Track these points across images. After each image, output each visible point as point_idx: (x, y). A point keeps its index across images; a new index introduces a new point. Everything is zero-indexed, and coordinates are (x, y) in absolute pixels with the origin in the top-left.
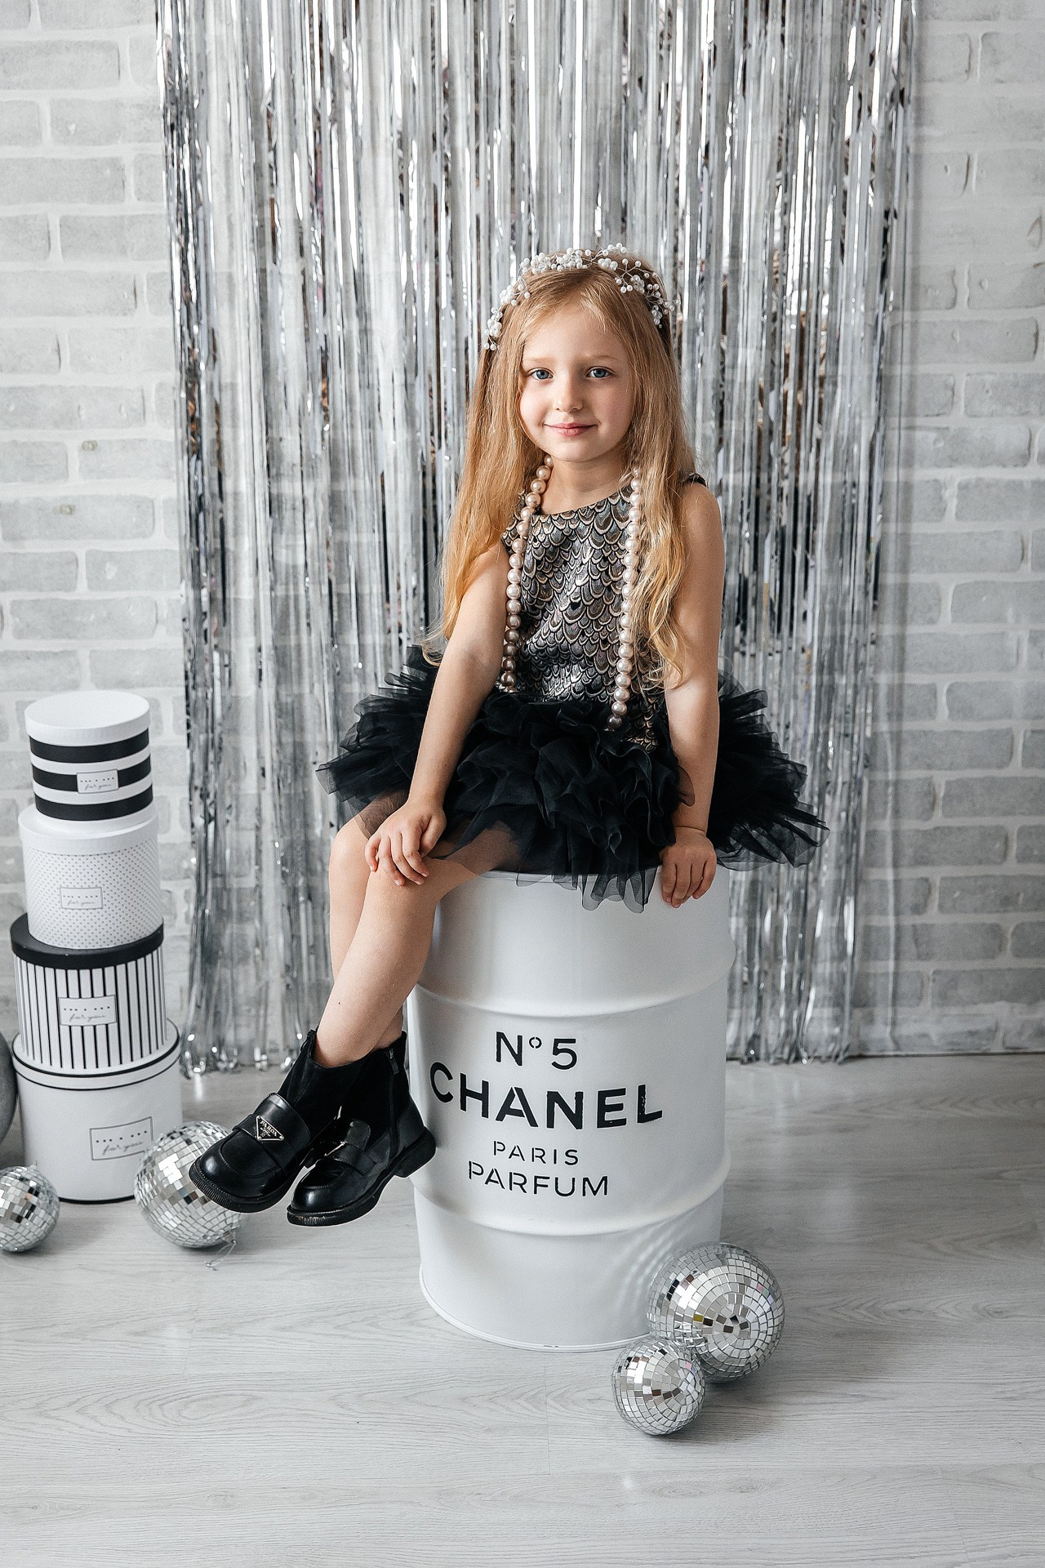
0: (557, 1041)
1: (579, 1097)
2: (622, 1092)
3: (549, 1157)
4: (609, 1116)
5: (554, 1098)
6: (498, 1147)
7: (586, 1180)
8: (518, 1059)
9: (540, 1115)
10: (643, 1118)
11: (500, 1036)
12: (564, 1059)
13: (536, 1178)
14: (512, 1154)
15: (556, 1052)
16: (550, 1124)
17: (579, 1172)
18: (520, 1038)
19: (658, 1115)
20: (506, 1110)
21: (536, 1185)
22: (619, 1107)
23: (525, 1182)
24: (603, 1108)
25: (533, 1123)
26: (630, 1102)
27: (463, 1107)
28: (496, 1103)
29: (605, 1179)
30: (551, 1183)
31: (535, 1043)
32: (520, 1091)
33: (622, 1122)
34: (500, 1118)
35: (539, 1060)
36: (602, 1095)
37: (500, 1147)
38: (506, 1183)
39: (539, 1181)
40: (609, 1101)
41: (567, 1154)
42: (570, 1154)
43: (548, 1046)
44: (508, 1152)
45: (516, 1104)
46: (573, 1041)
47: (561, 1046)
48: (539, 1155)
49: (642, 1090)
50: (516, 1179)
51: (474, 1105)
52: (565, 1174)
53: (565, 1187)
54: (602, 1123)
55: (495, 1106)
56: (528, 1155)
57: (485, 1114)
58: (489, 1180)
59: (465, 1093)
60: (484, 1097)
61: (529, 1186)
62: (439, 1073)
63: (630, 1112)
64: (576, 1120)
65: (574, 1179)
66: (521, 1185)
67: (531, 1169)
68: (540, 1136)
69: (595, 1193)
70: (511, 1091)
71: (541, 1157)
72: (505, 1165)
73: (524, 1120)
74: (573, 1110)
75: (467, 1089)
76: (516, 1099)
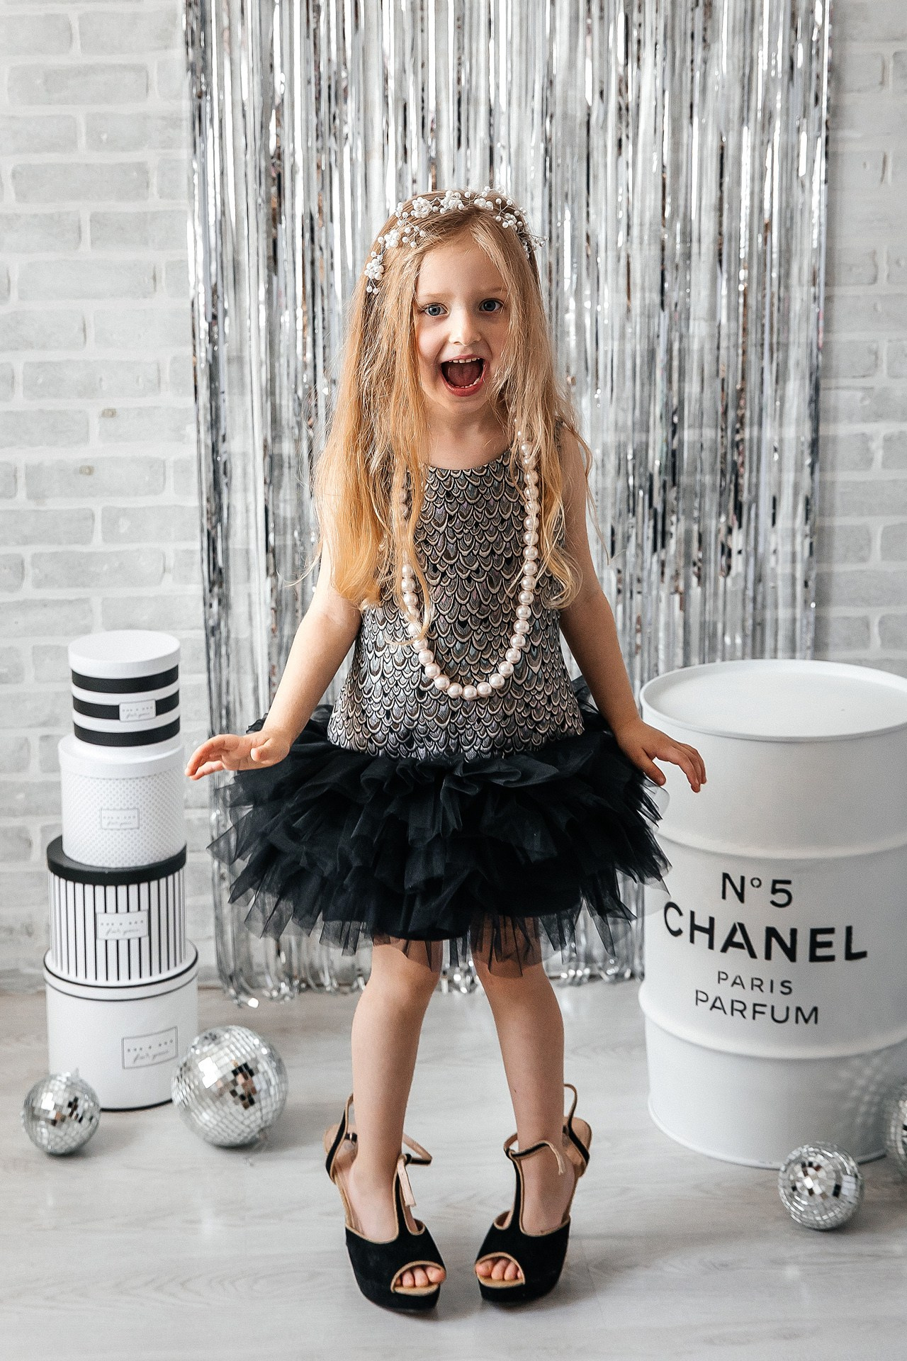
0: (775, 882)
1: (794, 932)
2: (831, 931)
3: (766, 987)
4: (820, 952)
5: (771, 933)
6: (722, 976)
7: (799, 1009)
8: (741, 897)
9: (759, 948)
10: (850, 956)
11: (726, 876)
12: (782, 898)
13: (755, 1005)
14: (734, 983)
15: (774, 891)
16: (768, 956)
17: (792, 1001)
18: (743, 879)
19: (863, 955)
20: (729, 943)
21: (755, 1012)
22: (829, 944)
23: (745, 1009)
24: (814, 945)
25: (753, 955)
26: (838, 939)
27: (692, 941)
28: (720, 937)
29: (815, 1009)
30: (768, 1010)
31: (755, 882)
32: (742, 926)
33: (831, 958)
34: (724, 950)
35: (759, 897)
36: (814, 932)
37: (723, 976)
38: (728, 1009)
39: (758, 1009)
40: (820, 938)
41: (782, 984)
42: (786, 984)
43: (767, 886)
44: (731, 980)
45: (738, 938)
46: (788, 882)
47: (778, 886)
48: (757, 984)
49: (849, 930)
50: (737, 1006)
51: (701, 938)
52: (780, 1002)
53: (780, 1015)
54: (814, 958)
55: (719, 941)
56: (747, 984)
57: (711, 946)
58: (713, 1006)
59: (694, 927)
60: (710, 931)
61: (749, 1013)
62: (672, 911)
63: (838, 950)
64: (791, 953)
65: (788, 1009)
66: (741, 1012)
67: (751, 997)
68: (759, 967)
69: (806, 1021)
70: (734, 926)
71: (759, 987)
72: (728, 993)
73: (745, 952)
74: (788, 943)
75: (696, 923)
76: (739, 933)
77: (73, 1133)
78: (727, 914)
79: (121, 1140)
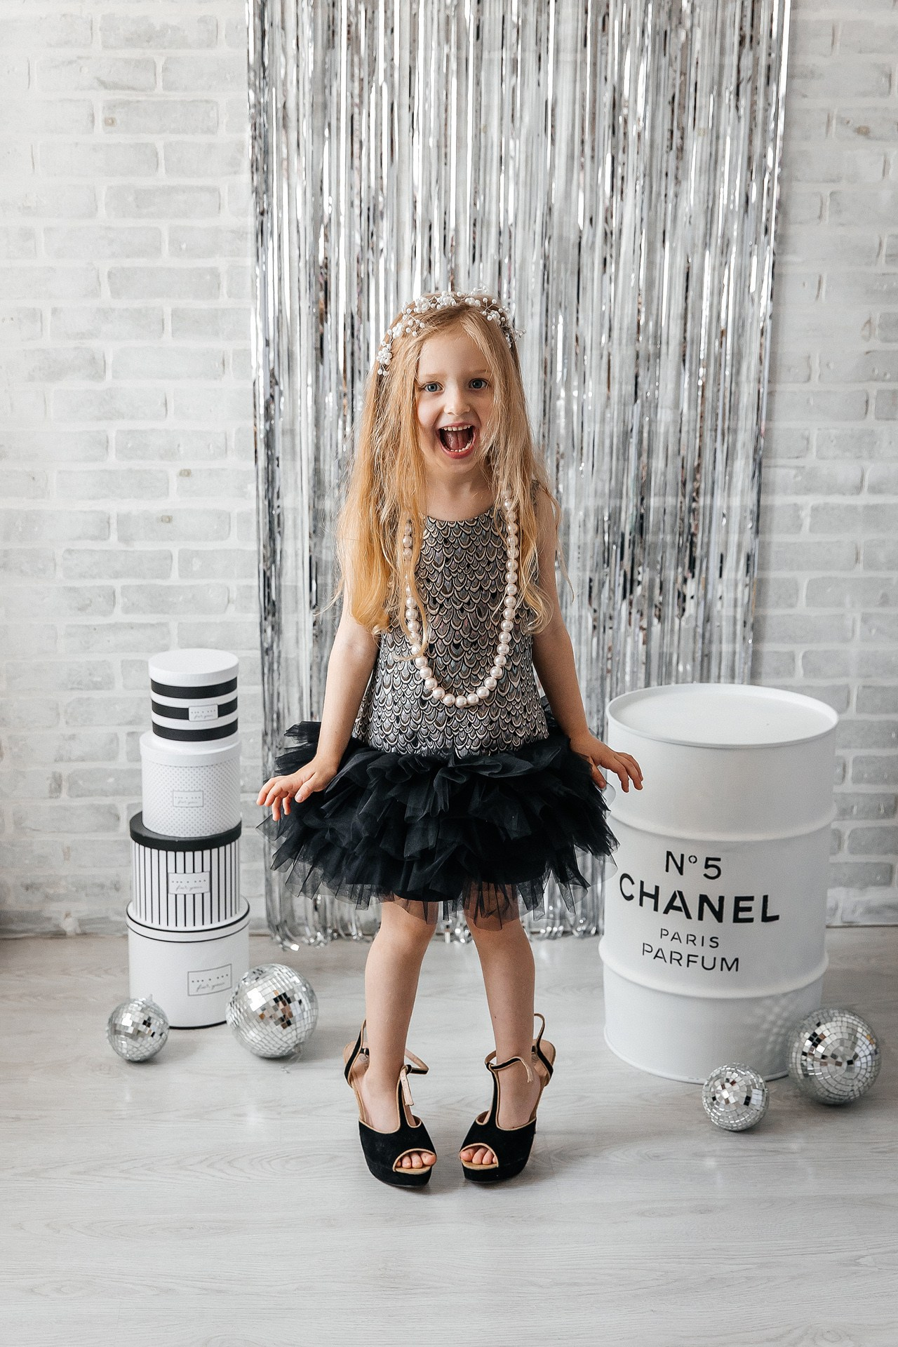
0: (708, 859)
1: (721, 899)
2: (751, 899)
3: (698, 941)
4: (742, 915)
5: (704, 899)
6: (664, 932)
7: (723, 959)
8: (681, 870)
9: (694, 912)
10: (766, 919)
11: (669, 854)
12: (712, 872)
13: (689, 956)
14: (673, 938)
15: (707, 866)
16: (701, 918)
17: (719, 953)
18: (682, 856)
19: (776, 918)
20: (670, 906)
21: (689, 961)
22: (749, 909)
23: (681, 959)
24: (737, 909)
25: (689, 916)
26: (757, 905)
27: (641, 904)
28: (663, 902)
29: (737, 960)
30: (699, 960)
31: (693, 859)
32: (680, 893)
33: (751, 920)
34: (666, 912)
35: (695, 871)
36: (738, 899)
37: (665, 932)
38: (668, 959)
39: (691, 958)
40: (742, 904)
41: (711, 940)
42: (714, 940)
43: (702, 862)
44: (670, 936)
45: (678, 903)
46: (719, 860)
47: (710, 863)
48: (692, 939)
49: (765, 898)
50: (675, 956)
51: (648, 902)
52: (709, 954)
53: (709, 964)
54: (736, 920)
55: (663, 903)
56: (684, 939)
57: (656, 909)
58: (656, 956)
59: (643, 894)
60: (655, 897)
61: (684, 961)
62: (626, 880)
63: (756, 913)
64: (719, 916)
65: (715, 959)
66: (678, 960)
67: (685, 949)
68: (694, 926)
69: (729, 969)
70: (675, 894)
71: (693, 941)
72: (668, 946)
73: (683, 914)
74: (717, 908)
75: (645, 890)
76: (678, 899)
77: (146, 1046)
78: (669, 884)
79: (185, 1052)
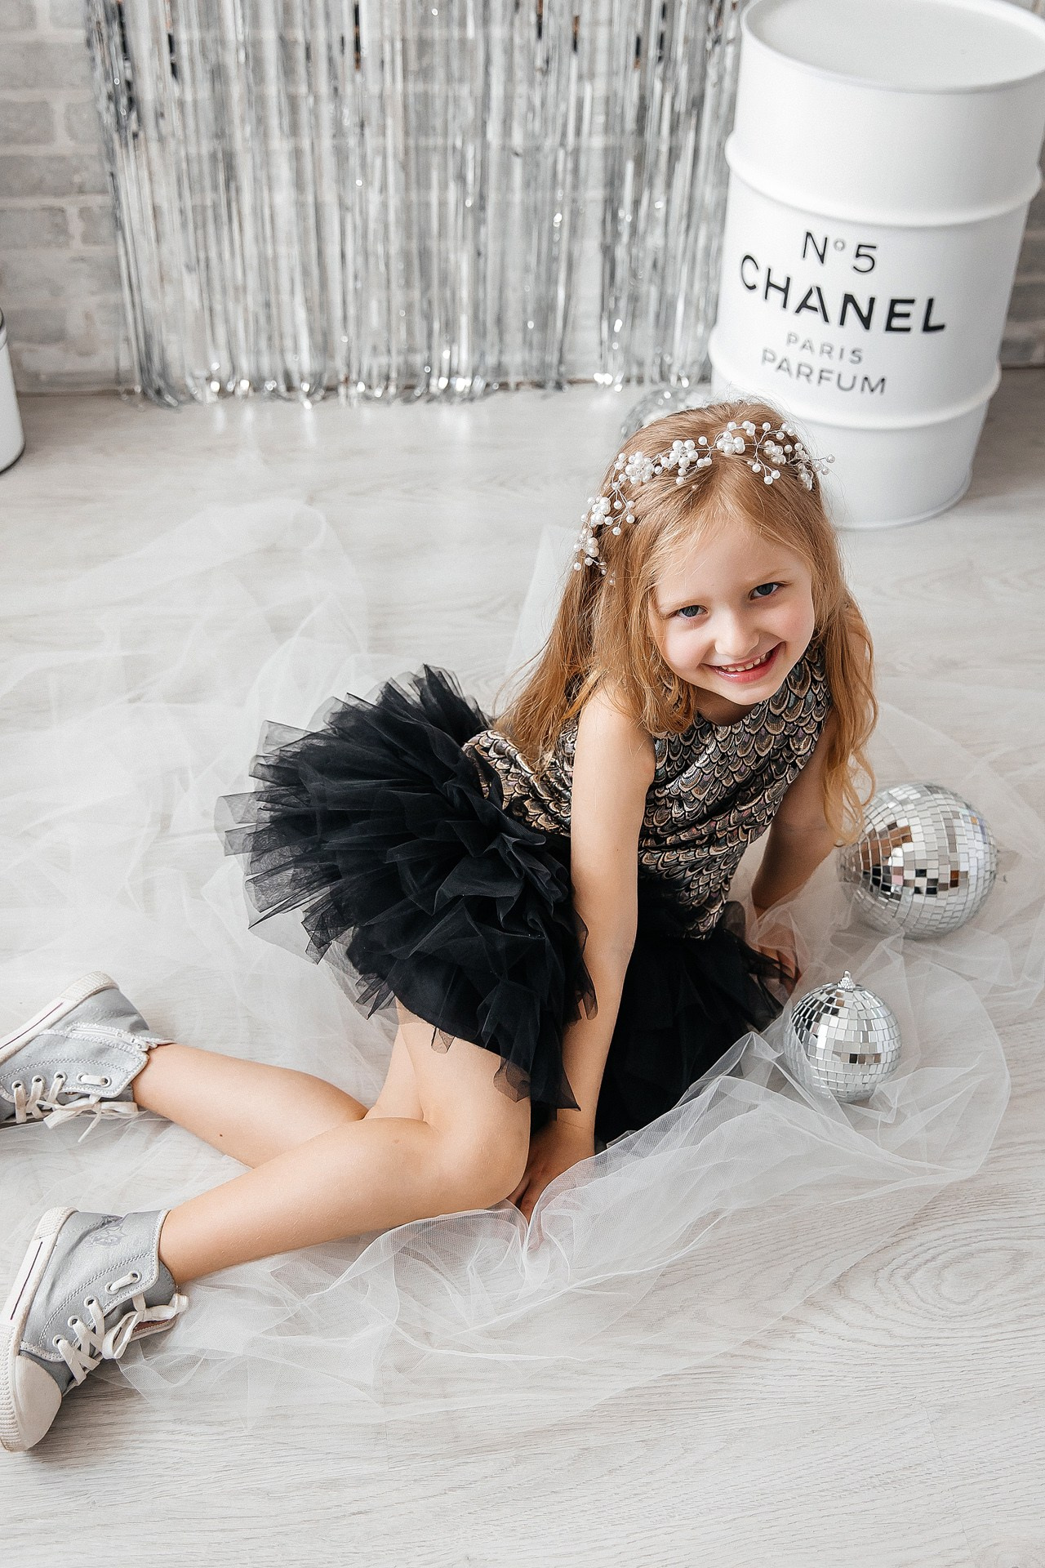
0: (860, 246)
1: (872, 300)
2: (911, 302)
3: (836, 353)
5: (849, 299)
6: (791, 339)
7: (866, 378)
8: (822, 258)
9: (834, 312)
10: (927, 328)
11: (809, 235)
12: (864, 263)
13: (822, 370)
14: (804, 346)
15: (858, 255)
16: (842, 322)
17: (861, 371)
18: (826, 238)
19: (940, 328)
20: (804, 305)
21: (821, 377)
22: (907, 315)
23: (811, 374)
24: (892, 315)
25: (826, 319)
26: (918, 312)
27: (766, 298)
28: (795, 299)
29: (883, 380)
30: (834, 377)
31: (840, 245)
32: (819, 289)
33: (907, 330)
34: (798, 311)
35: (841, 260)
36: (894, 302)
37: (793, 339)
38: (794, 372)
39: (824, 374)
40: (899, 309)
41: (853, 352)
42: (857, 353)
43: (851, 249)
44: (800, 343)
45: (814, 301)
46: (875, 248)
47: (863, 251)
48: (827, 350)
49: (930, 303)
50: (804, 370)
51: (776, 296)
52: (848, 370)
53: (845, 383)
54: (889, 328)
55: (794, 301)
56: (817, 348)
57: (784, 306)
58: (780, 367)
59: (769, 284)
60: (786, 290)
61: (815, 377)
62: (749, 264)
63: (916, 321)
64: (866, 322)
65: (855, 378)
66: (807, 375)
67: (818, 362)
68: (832, 333)
69: (872, 391)
70: (810, 292)
71: (829, 353)
72: (796, 356)
73: (819, 316)
74: (865, 312)
75: (772, 281)
76: (815, 296)
78: (805, 275)
